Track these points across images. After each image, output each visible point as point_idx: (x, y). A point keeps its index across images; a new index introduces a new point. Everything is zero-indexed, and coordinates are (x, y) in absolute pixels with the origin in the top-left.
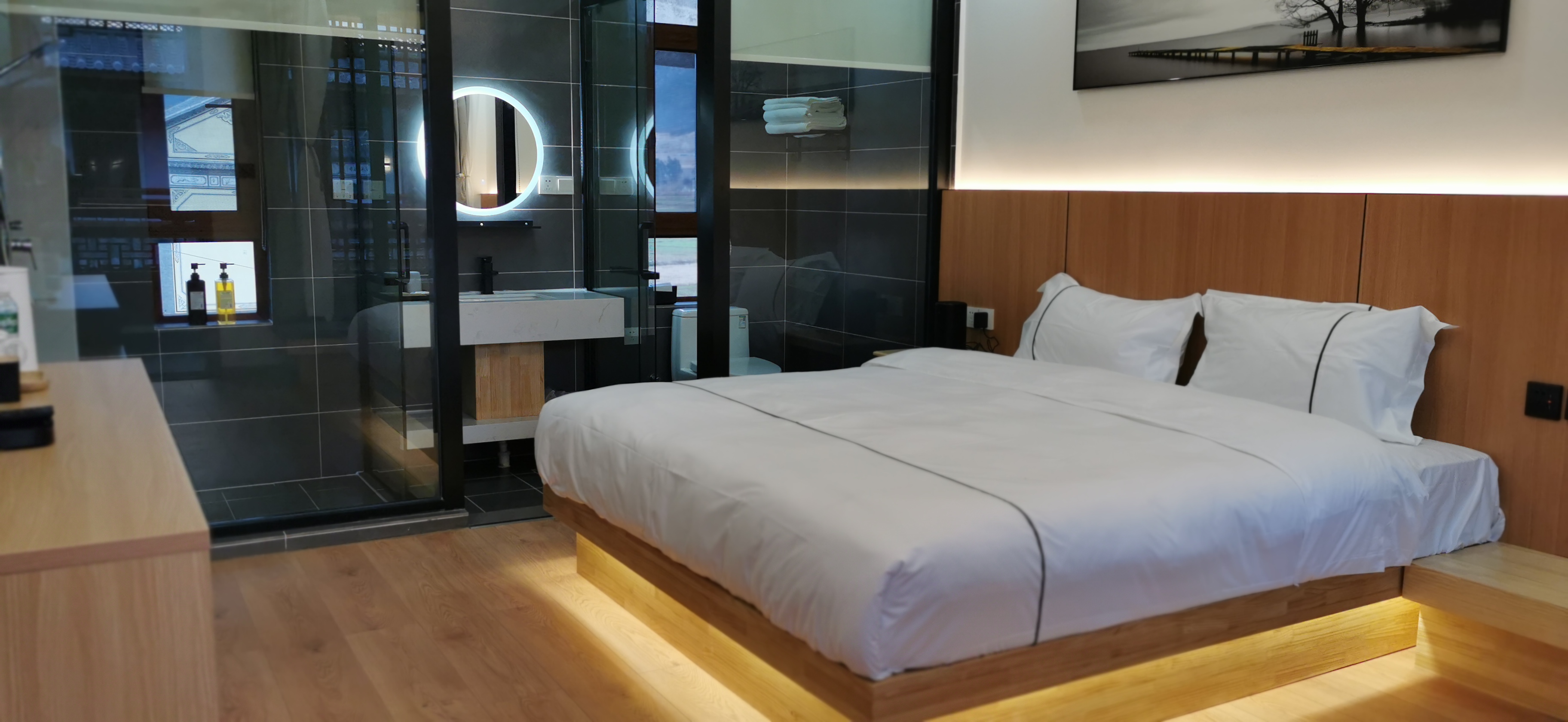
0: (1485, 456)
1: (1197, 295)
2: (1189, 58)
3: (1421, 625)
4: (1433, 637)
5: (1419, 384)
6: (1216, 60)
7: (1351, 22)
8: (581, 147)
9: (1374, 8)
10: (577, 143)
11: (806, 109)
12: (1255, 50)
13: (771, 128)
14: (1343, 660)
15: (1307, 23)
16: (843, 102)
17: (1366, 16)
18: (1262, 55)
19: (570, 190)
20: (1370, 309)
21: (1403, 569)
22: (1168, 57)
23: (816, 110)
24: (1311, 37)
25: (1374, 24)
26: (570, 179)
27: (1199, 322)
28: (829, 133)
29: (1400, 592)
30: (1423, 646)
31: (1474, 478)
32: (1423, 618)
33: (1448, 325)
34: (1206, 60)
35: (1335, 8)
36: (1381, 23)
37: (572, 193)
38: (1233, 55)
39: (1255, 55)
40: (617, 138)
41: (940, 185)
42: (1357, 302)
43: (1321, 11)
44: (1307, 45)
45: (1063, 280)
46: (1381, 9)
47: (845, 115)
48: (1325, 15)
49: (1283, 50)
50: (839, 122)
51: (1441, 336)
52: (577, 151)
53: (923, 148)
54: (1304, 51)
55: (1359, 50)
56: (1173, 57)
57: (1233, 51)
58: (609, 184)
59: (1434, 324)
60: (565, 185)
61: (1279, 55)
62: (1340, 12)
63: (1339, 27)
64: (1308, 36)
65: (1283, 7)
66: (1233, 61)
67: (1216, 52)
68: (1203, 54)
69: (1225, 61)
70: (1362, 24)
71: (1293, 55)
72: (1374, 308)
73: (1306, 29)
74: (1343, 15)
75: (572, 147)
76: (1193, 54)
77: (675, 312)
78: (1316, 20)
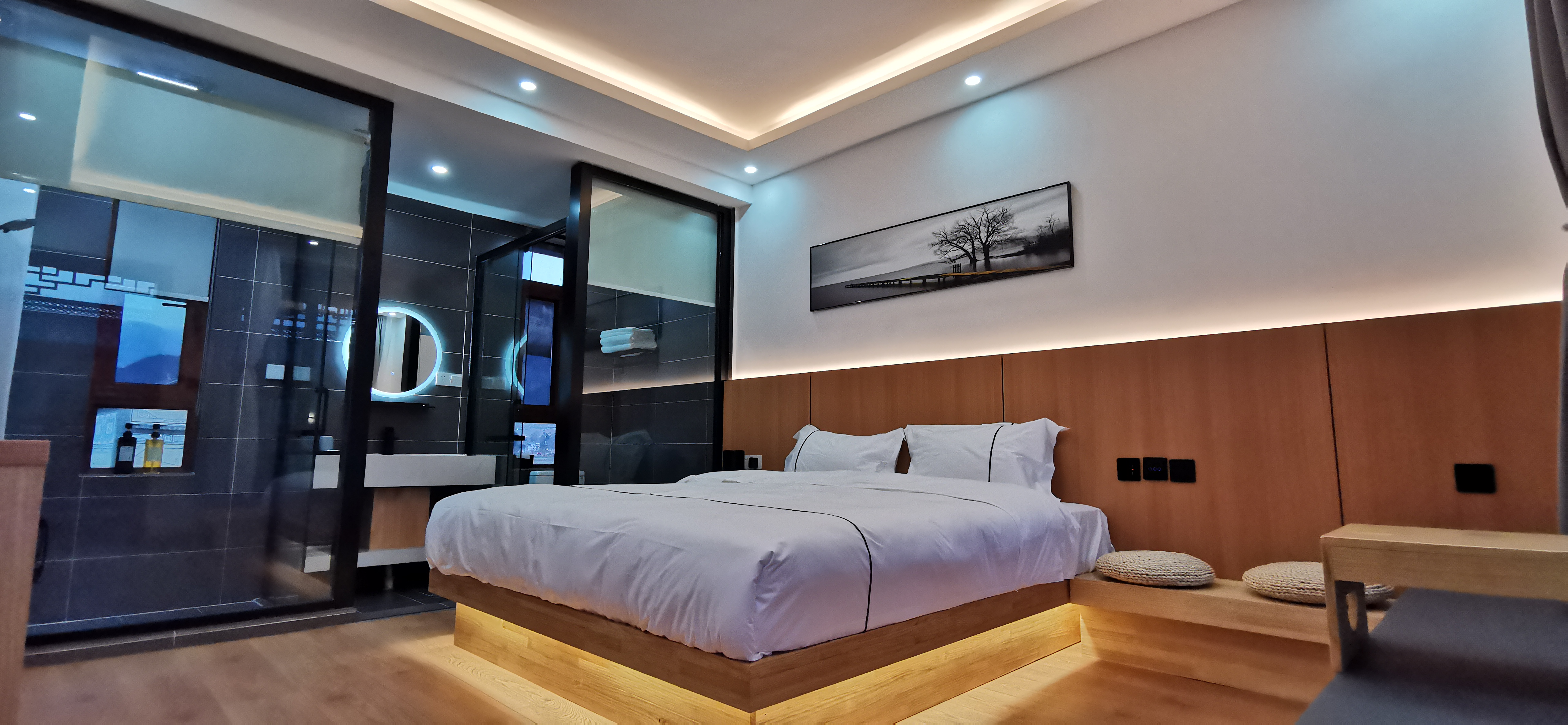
0: (1098, 509)
1: (901, 429)
2: (883, 286)
3: (1082, 624)
4: (1093, 632)
5: (1052, 466)
6: (900, 285)
7: (980, 258)
8: (470, 355)
9: (994, 248)
10: (467, 352)
11: (631, 335)
12: (924, 278)
13: (605, 349)
14: (1038, 654)
15: (954, 260)
16: (654, 332)
17: (990, 253)
18: (928, 280)
19: (460, 384)
20: (1012, 424)
21: (1068, 582)
22: (870, 286)
23: (637, 337)
24: (957, 268)
25: (995, 257)
26: (460, 376)
27: (905, 444)
28: (646, 351)
29: (1068, 599)
30: (1086, 638)
31: (1096, 522)
32: (1083, 618)
33: (1063, 427)
34: (894, 286)
35: (970, 251)
36: (998, 256)
37: (461, 386)
38: (911, 282)
39: (924, 281)
40: (497, 350)
41: (723, 378)
42: (1004, 422)
43: (962, 252)
44: (955, 273)
45: (809, 429)
46: (998, 248)
47: (656, 340)
48: (964, 255)
49: (941, 277)
50: (652, 345)
51: (1060, 436)
52: (467, 357)
53: (711, 356)
54: (954, 276)
55: (987, 272)
56: (873, 286)
57: (910, 280)
58: (489, 382)
59: (1056, 429)
60: (456, 380)
61: (939, 280)
62: (973, 252)
63: (974, 261)
64: (955, 268)
65: (939, 252)
66: (911, 285)
67: (900, 281)
68: (892, 283)
69: (906, 285)
70: (987, 258)
71: (947, 279)
72: (1014, 424)
73: (954, 264)
74: (976, 254)
75: (463, 354)
76: (886, 284)
77: (532, 473)
78: (959, 258)
